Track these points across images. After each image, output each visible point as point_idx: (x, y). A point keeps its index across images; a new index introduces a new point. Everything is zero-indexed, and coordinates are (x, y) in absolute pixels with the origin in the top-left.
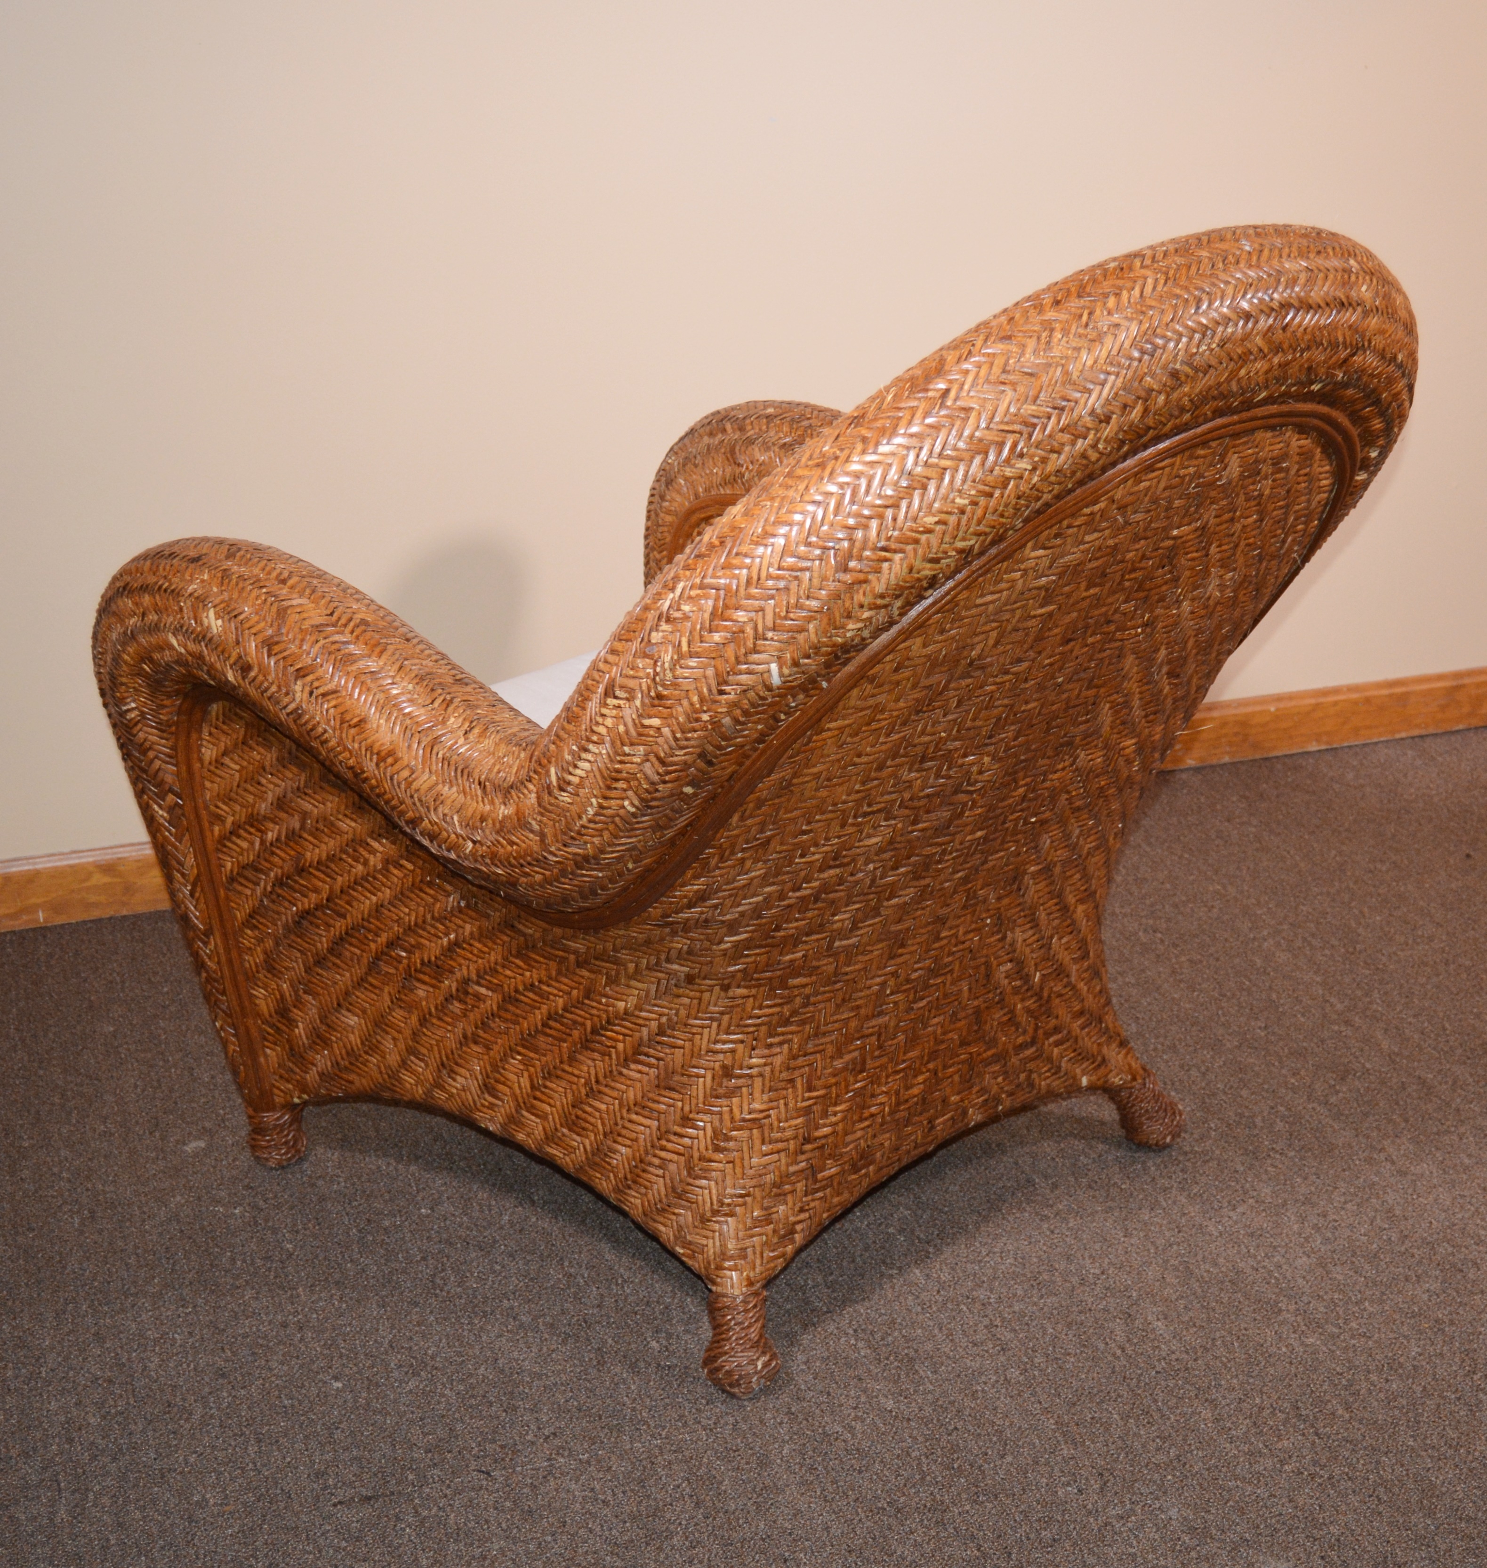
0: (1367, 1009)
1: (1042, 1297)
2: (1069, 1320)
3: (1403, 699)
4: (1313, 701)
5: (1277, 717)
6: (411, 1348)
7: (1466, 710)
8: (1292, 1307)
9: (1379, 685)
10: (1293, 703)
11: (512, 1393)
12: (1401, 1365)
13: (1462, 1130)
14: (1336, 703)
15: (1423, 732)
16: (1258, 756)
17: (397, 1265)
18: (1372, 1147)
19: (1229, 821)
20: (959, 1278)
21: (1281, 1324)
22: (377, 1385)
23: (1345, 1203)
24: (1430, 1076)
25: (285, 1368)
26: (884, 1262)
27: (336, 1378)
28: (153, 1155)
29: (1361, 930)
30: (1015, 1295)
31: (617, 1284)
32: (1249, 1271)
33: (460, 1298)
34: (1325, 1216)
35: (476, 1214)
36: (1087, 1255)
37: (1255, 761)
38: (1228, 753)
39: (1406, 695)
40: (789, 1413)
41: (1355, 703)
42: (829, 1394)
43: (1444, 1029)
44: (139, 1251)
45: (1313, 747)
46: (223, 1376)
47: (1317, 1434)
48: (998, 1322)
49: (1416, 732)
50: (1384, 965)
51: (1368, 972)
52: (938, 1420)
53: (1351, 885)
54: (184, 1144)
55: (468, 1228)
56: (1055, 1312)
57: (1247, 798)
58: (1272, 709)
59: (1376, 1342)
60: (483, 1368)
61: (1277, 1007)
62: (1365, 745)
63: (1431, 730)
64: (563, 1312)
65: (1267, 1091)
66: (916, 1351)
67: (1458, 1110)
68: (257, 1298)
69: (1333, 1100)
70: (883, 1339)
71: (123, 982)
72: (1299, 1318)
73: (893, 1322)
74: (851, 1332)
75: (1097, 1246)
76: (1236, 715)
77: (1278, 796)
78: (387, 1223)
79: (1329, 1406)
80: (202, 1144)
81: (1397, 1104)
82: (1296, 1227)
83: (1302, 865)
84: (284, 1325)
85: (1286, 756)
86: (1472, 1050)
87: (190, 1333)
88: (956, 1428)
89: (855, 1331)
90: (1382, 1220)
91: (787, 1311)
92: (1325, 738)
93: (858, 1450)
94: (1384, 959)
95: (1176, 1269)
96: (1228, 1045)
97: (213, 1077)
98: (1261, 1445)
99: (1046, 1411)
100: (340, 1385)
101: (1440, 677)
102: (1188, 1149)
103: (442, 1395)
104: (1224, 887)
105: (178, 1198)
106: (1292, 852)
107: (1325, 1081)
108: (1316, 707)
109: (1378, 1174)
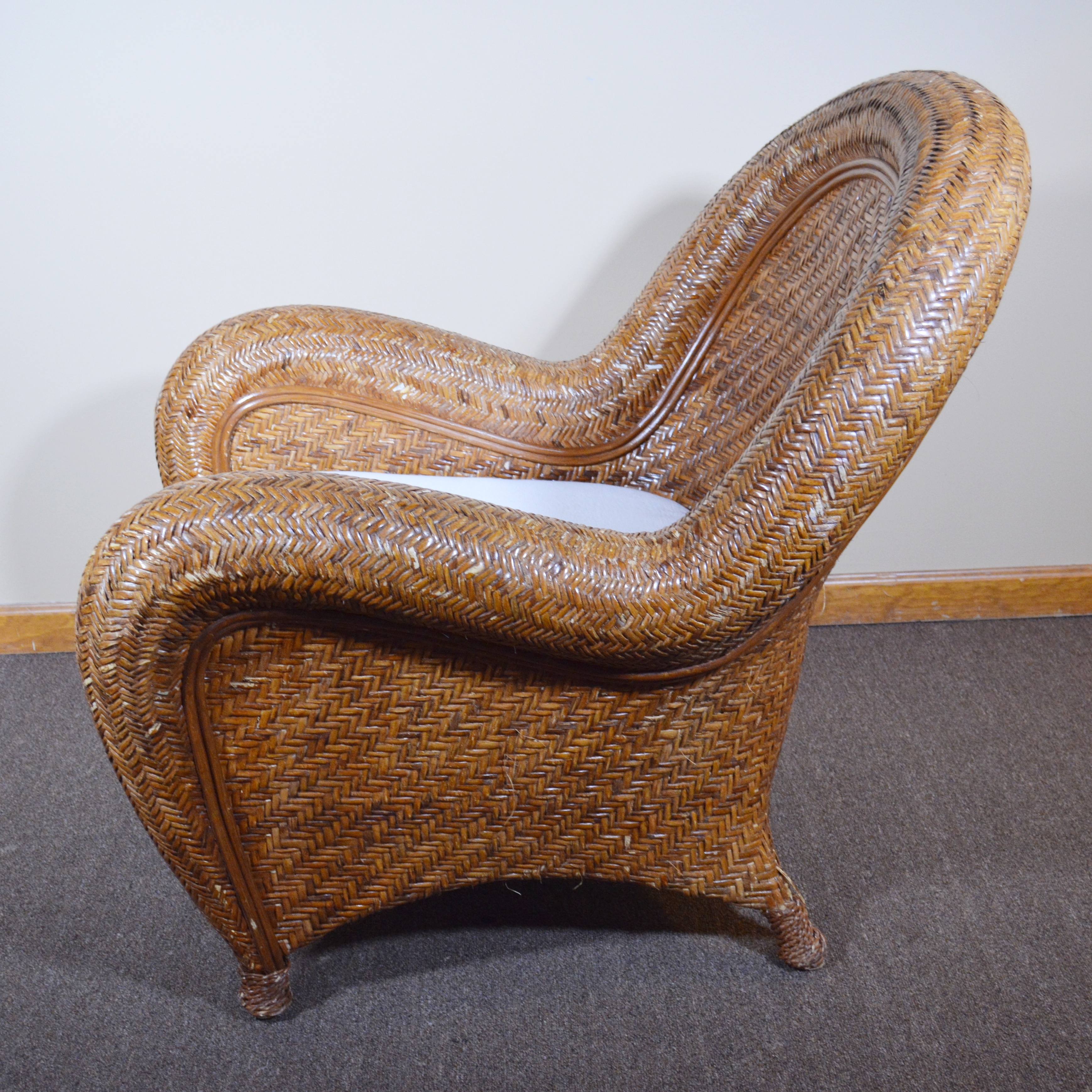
0: (972, 872)
4: (1059, 575)
5: (1026, 586)
10: (1042, 575)
14: (1081, 579)
16: (1007, 616)
19: (951, 674)
23: (841, 1071)
24: (992, 952)
29: (1008, 794)
34: (815, 1082)
35: (153, 946)
37: (1005, 620)
38: (979, 612)
43: (1031, 905)
45: (1059, 614)
50: (1011, 831)
53: (1024, 748)
57: (978, 653)
58: (1022, 580)
67: (999, 991)
76: (987, 582)
80: (14, 848)
81: (946, 976)
83: (991, 723)
86: (1045, 931)
92: (1070, 608)
94: (1014, 825)
102: (734, 989)
104: (912, 737)
107: (893, 942)
108: (1063, 581)
109: (889, 1046)
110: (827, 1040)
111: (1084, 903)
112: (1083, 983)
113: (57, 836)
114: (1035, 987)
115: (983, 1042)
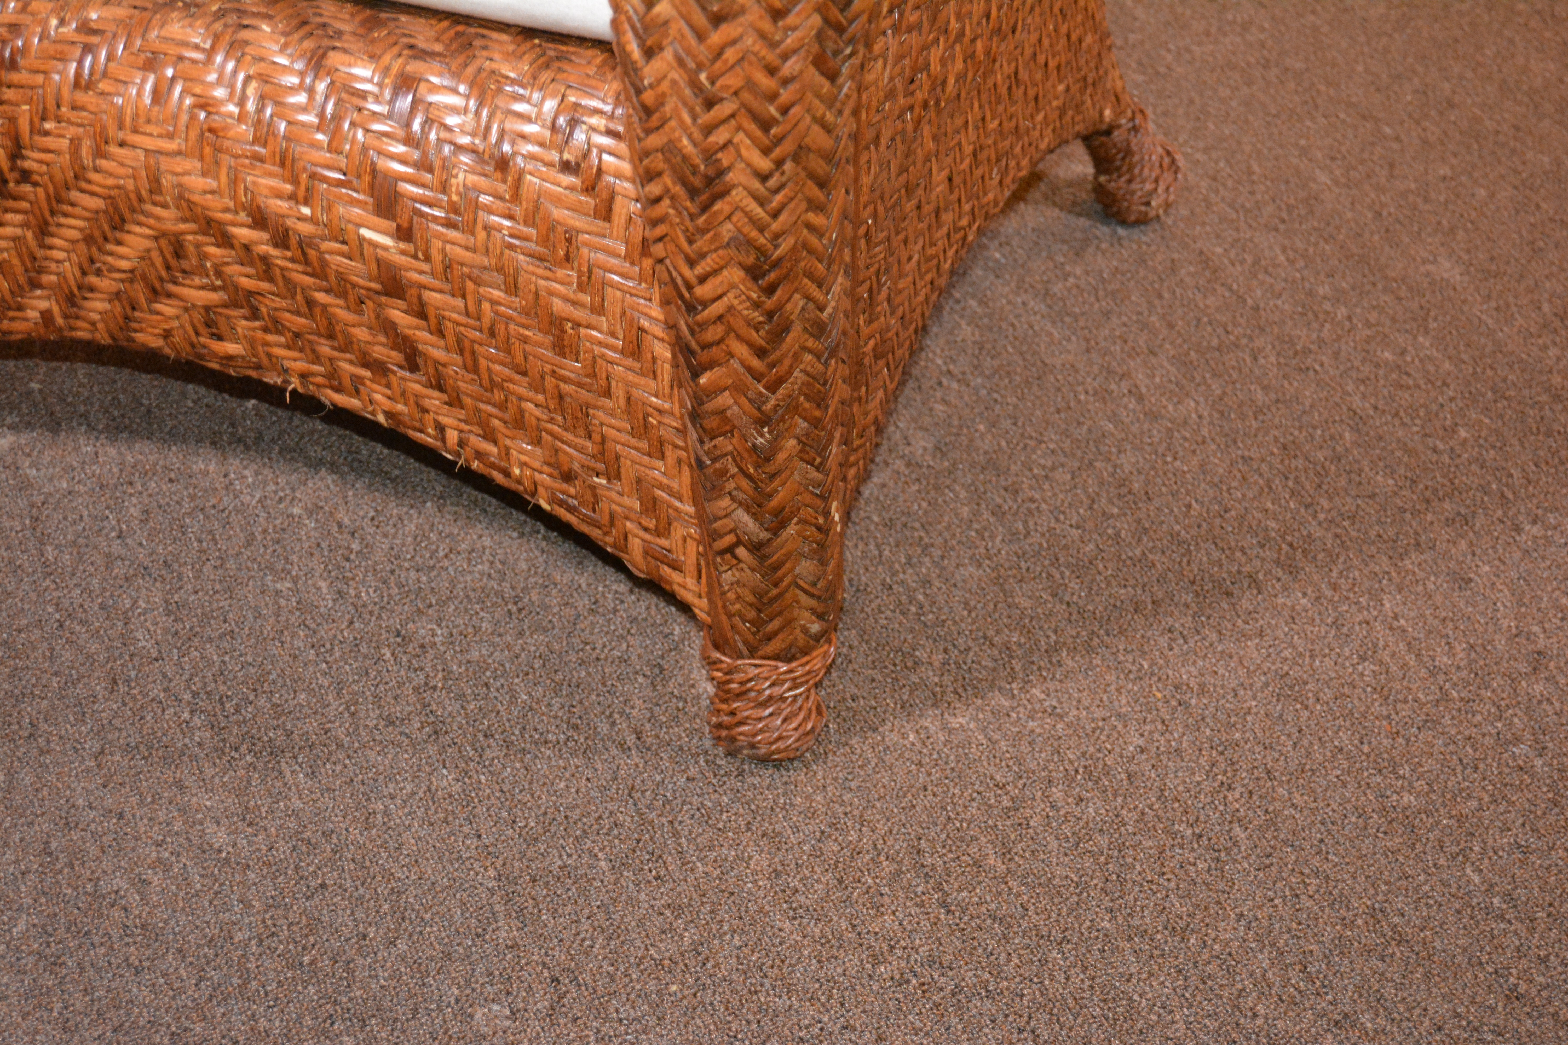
18: (1110, 371)
23: (1052, 469)
24: (1219, 250)
34: (1016, 492)
43: (1250, 172)
50: (1168, 68)
59: (1070, 725)
67: (1256, 309)
69: (1057, 288)
81: (1160, 297)
82: (965, 513)
86: (1290, 208)
90: (1110, 501)
94: (1170, 57)
107: (1050, 258)
109: (1114, 418)
110: (1006, 424)
111: (1333, 159)
112: (1386, 277)
114: (1310, 293)
115: (1265, 388)
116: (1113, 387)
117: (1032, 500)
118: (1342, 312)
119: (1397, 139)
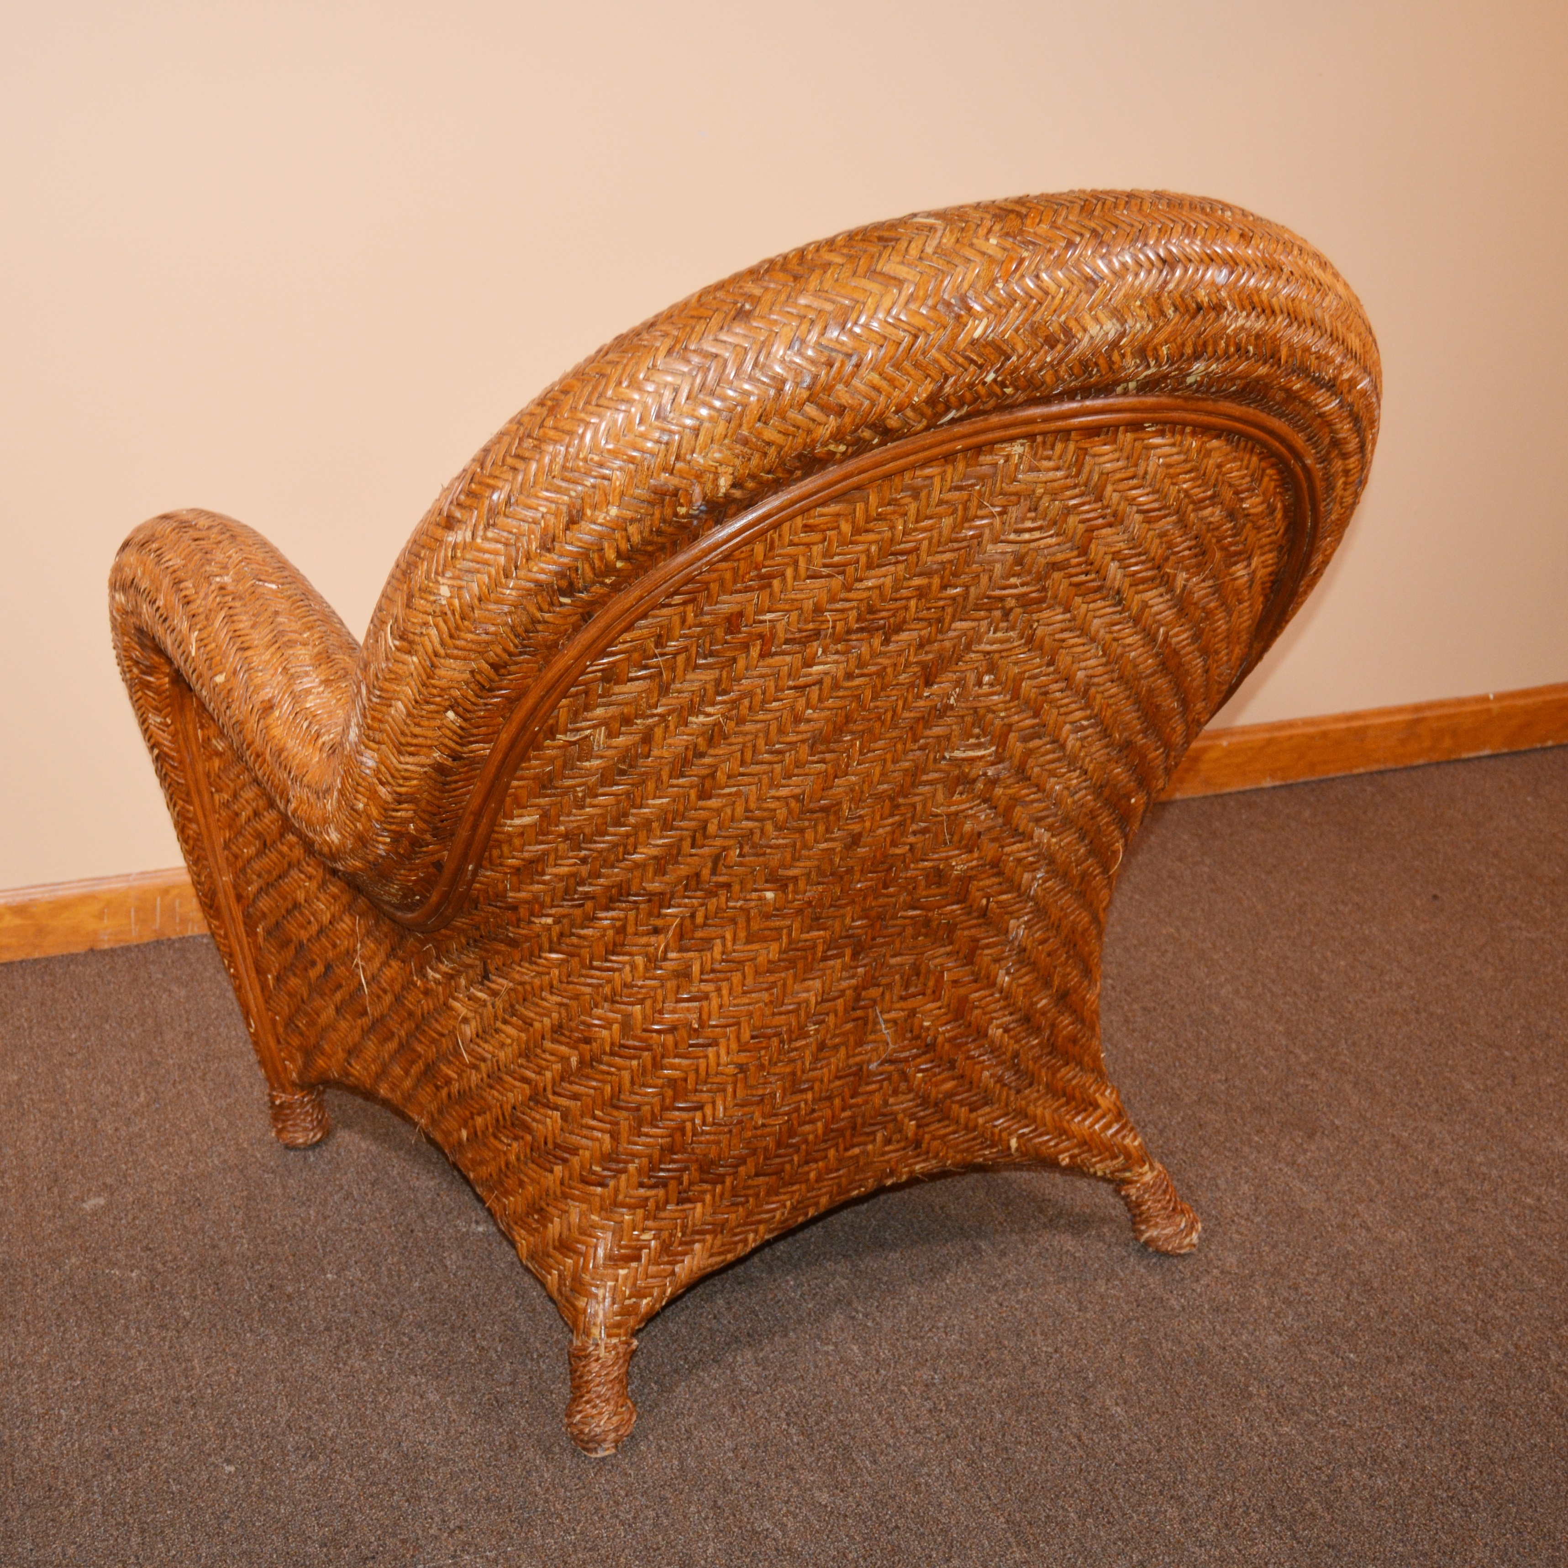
0: (1334, 1060)
1: (989, 1378)
2: (1019, 1404)
3: (1360, 734)
4: (1267, 735)
6: (309, 1429)
7: (1427, 744)
8: (1264, 1392)
9: (1337, 719)
10: (1246, 737)
11: (415, 1481)
12: (1385, 1459)
13: (1443, 1193)
14: (1291, 738)
15: (1382, 767)
16: (1210, 792)
17: (297, 1336)
18: (1345, 1212)
19: (1180, 859)
20: (900, 1356)
21: (1252, 1410)
22: (272, 1469)
23: (1319, 1274)
24: (1405, 1134)
25: (175, 1449)
26: (818, 1337)
27: (228, 1461)
28: (50, 1213)
29: (1324, 976)
30: (961, 1375)
31: (532, 1359)
32: (1213, 1349)
33: (364, 1373)
34: (1296, 1289)
35: (385, 1280)
36: (1038, 1330)
39: (1364, 730)
40: (715, 1506)
41: (1312, 737)
42: (758, 1485)
43: (1418, 1083)
44: (29, 1318)
45: (1267, 783)
46: (109, 1457)
47: (1294, 1537)
48: (942, 1406)
49: (1375, 767)
50: (1351, 1013)
51: (1332, 1021)
52: (878, 1517)
53: (1313, 928)
54: (83, 1201)
55: (377, 1296)
56: (1005, 1395)
57: (1199, 836)
59: (1357, 1431)
60: (386, 1451)
61: (1237, 1058)
62: (1321, 781)
63: (1391, 765)
64: (474, 1390)
65: (1230, 1150)
66: (853, 1438)
68: (150, 1371)
69: (1301, 1160)
70: (817, 1424)
71: (31, 1028)
72: (1272, 1404)
73: (829, 1404)
74: (783, 1415)
75: (1050, 1322)
77: (1231, 834)
78: (290, 1289)
79: (1308, 1506)
80: (102, 1201)
81: (1371, 1164)
82: (1265, 1302)
83: (1259, 907)
84: (176, 1401)
85: (1239, 792)
86: (1449, 1106)
87: (77, 1409)
88: (897, 1527)
89: (787, 1414)
90: (1359, 1294)
91: (714, 1391)
93: (789, 1549)
94: (1350, 1007)
95: (1135, 1346)
96: (1187, 1100)
97: (117, 1130)
98: (1233, 1549)
99: (995, 1508)
100: (232, 1469)
101: (1400, 710)
103: (341, 1482)
104: (1178, 930)
105: (73, 1260)
106: (1248, 893)
107: (1292, 1139)
108: (1270, 742)
109: (1353, 1242)
110: (1282, 1246)
111: (1473, 1073)
112: (1519, 1150)
113: (153, 1180)
114: (1471, 1161)
115: (1451, 1222)
116: (1349, 1222)
117: (1308, 1294)
118: (1494, 1172)
119: (1514, 1059)
